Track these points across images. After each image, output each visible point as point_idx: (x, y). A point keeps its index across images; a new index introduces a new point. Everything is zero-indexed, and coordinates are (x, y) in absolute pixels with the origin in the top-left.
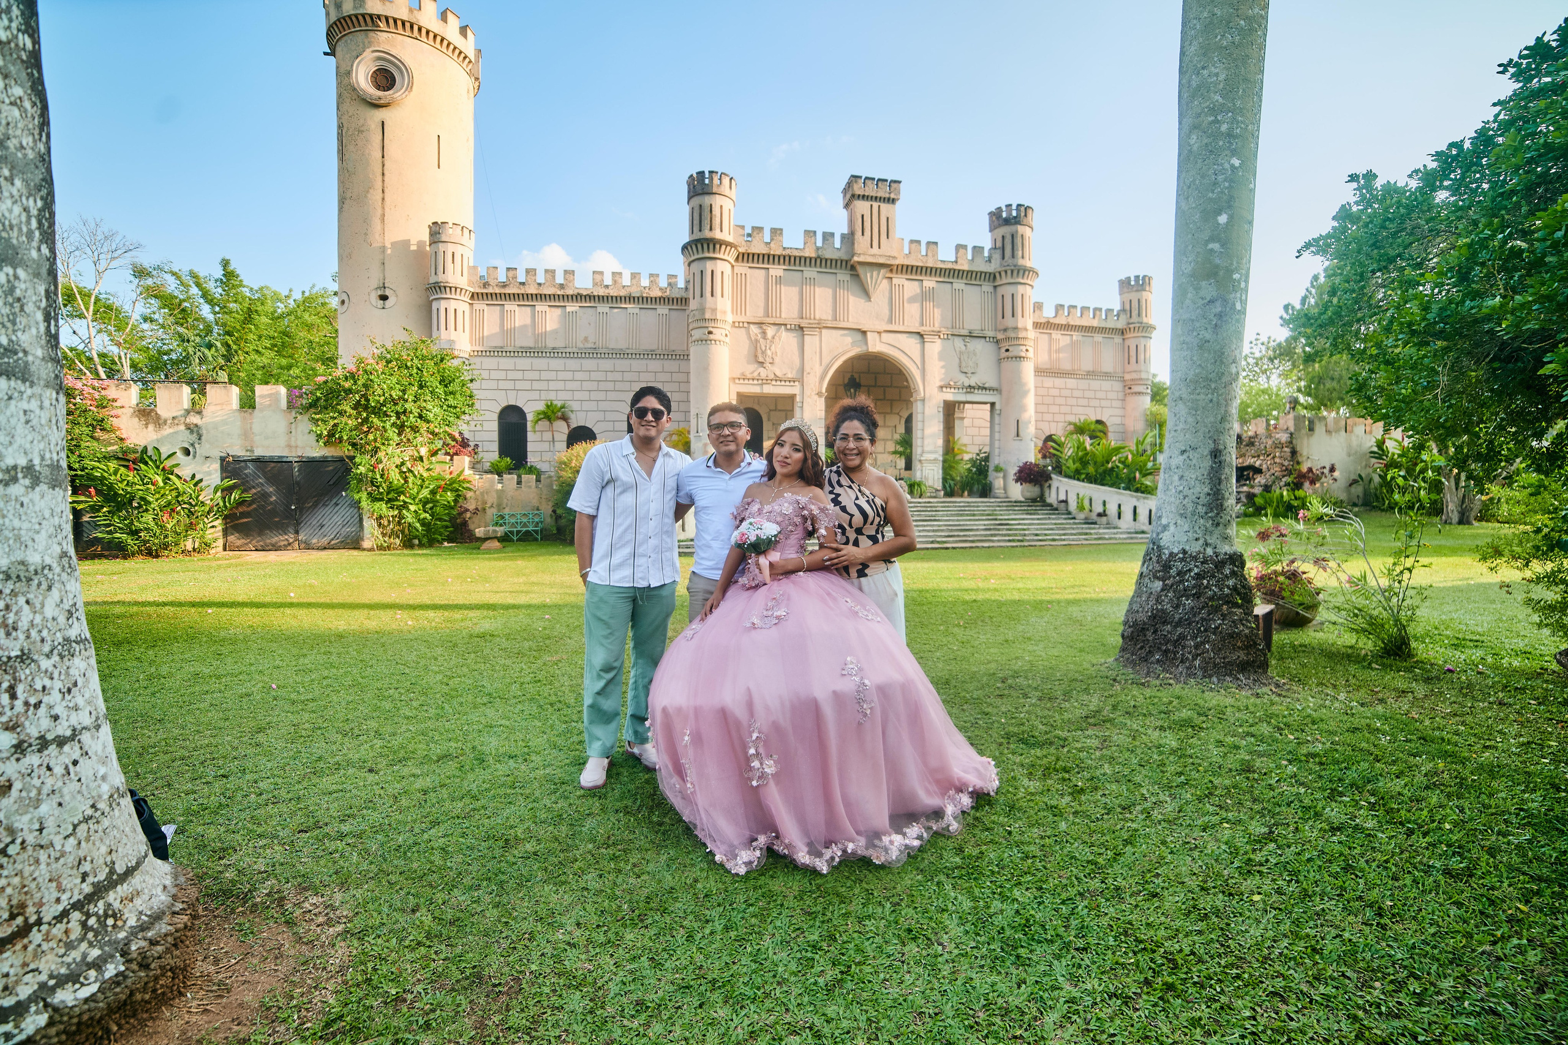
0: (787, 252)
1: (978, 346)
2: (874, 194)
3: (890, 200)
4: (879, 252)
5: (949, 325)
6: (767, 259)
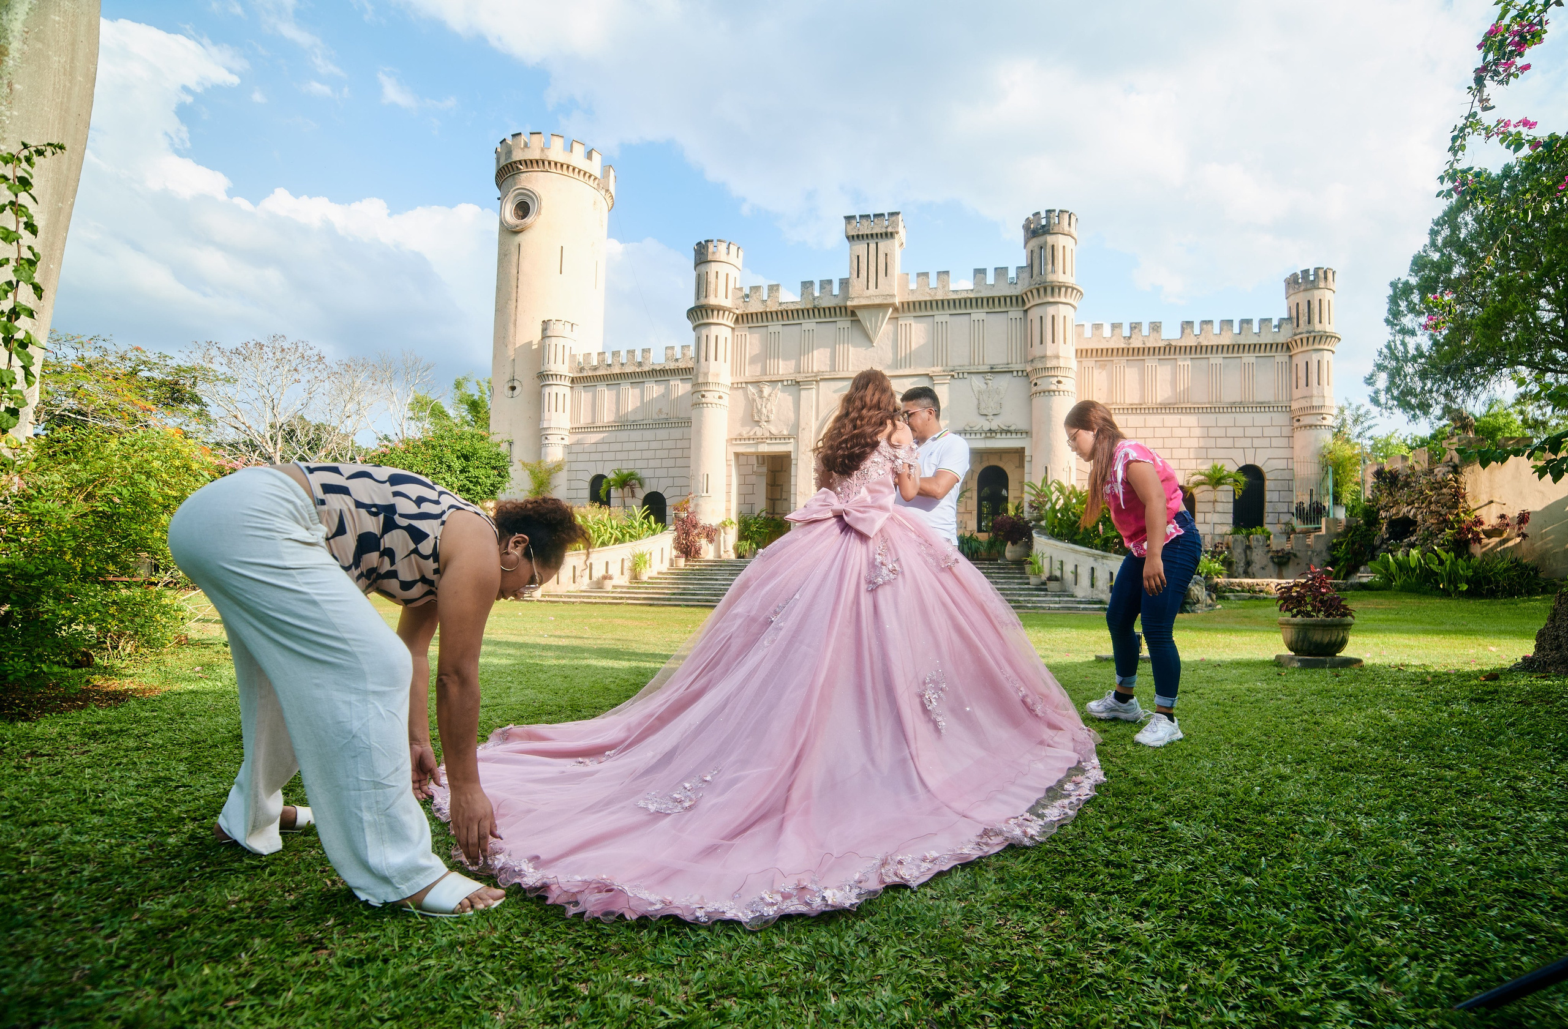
0: (784, 307)
1: (1003, 383)
2: (869, 232)
3: (889, 235)
4: (877, 292)
5: (967, 363)
6: (766, 316)
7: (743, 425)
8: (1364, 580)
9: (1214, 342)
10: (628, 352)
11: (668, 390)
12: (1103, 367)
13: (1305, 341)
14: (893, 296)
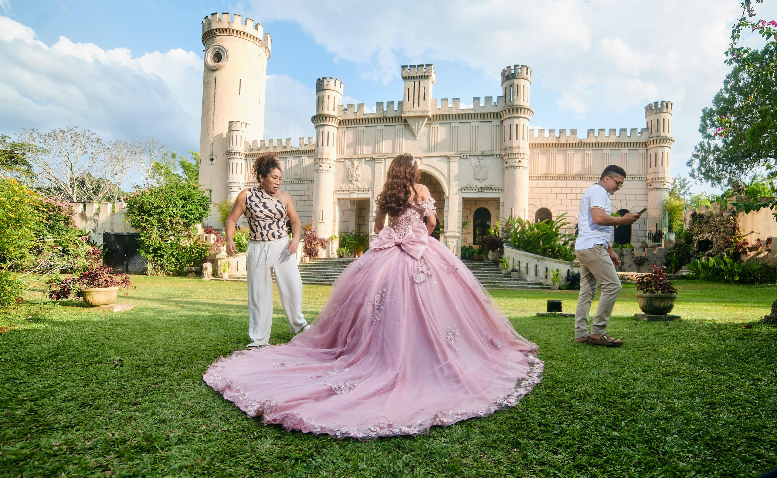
0: (366, 116)
1: (488, 161)
2: (415, 75)
3: (426, 77)
4: (419, 109)
5: (468, 150)
6: (356, 122)
7: (343, 183)
8: (684, 274)
9: (606, 141)
10: (278, 140)
11: (300, 162)
12: (544, 153)
13: (655, 141)
14: (428, 111)
